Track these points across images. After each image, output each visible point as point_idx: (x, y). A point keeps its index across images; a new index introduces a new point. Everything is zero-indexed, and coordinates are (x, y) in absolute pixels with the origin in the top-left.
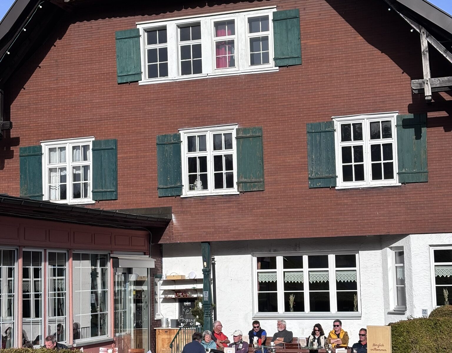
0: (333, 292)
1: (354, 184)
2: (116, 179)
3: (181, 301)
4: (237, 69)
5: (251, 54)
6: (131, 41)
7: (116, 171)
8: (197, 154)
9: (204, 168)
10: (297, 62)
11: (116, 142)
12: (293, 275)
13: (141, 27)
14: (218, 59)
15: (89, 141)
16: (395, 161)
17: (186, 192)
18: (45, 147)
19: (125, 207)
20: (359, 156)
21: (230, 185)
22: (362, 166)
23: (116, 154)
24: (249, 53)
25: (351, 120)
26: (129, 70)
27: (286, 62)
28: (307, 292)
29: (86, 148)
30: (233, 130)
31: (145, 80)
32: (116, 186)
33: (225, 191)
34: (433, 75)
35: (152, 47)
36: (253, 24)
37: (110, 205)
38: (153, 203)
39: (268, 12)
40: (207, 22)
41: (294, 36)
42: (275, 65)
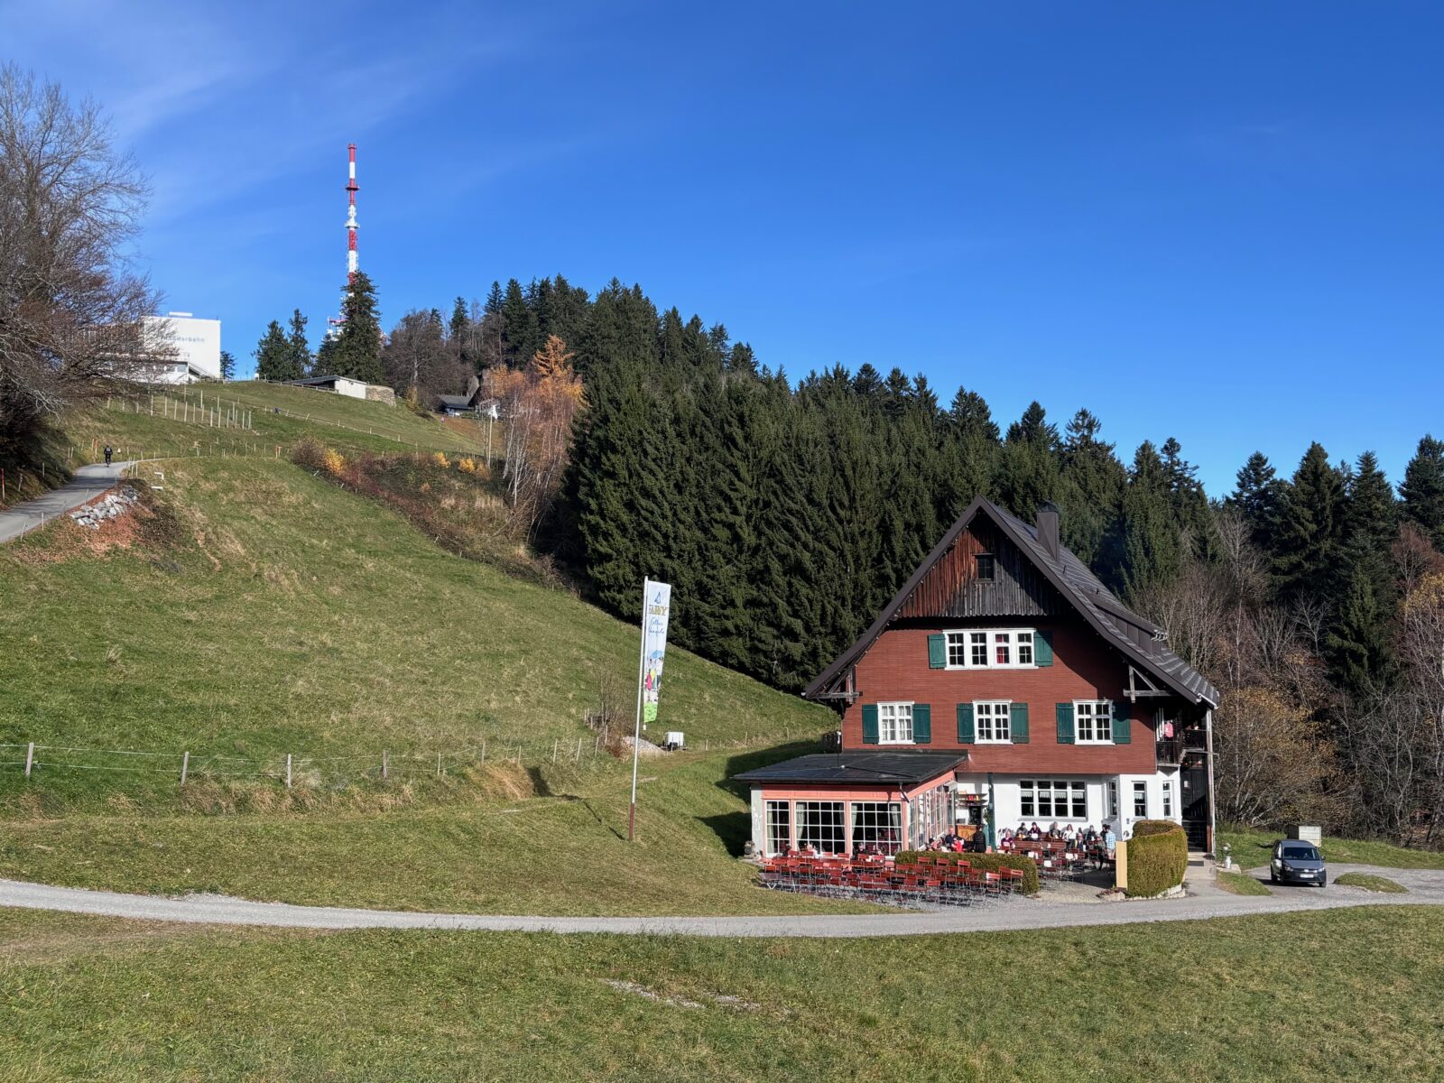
0: (1070, 805)
1: (1086, 742)
2: (929, 729)
3: (971, 808)
6: (940, 641)
7: (929, 724)
8: (985, 716)
9: (989, 726)
10: (1050, 664)
12: (1044, 793)
13: (946, 633)
14: (999, 657)
15: (911, 704)
16: (1111, 729)
17: (978, 741)
18: (880, 706)
19: (935, 748)
20: (1089, 724)
22: (1091, 731)
24: (1019, 654)
25: (1085, 702)
27: (1042, 665)
28: (1053, 804)
29: (908, 708)
30: (1008, 702)
31: (949, 667)
32: (930, 734)
33: (1003, 741)
34: (1136, 688)
35: (952, 645)
36: (1021, 638)
37: (926, 747)
38: (955, 746)
39: (1031, 631)
40: (991, 634)
41: (1048, 648)
42: (1036, 665)
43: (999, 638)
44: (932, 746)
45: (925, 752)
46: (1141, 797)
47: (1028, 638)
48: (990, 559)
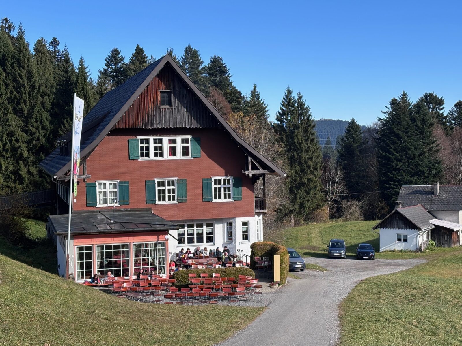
0: (205, 236)
1: (218, 200)
2: (129, 197)
4: (177, 157)
5: (183, 152)
6: (135, 143)
7: (128, 193)
8: (161, 188)
9: (164, 193)
10: (199, 156)
11: (128, 182)
12: (191, 231)
13: (139, 138)
14: (170, 153)
15: (117, 181)
16: (231, 192)
17: (158, 203)
18: (98, 183)
19: (132, 208)
20: (220, 191)
21: (174, 200)
22: (220, 194)
23: (129, 187)
24: (182, 151)
25: (217, 178)
26: (135, 154)
27: (195, 157)
28: (195, 236)
29: (115, 184)
30: (175, 179)
31: (141, 159)
32: (129, 200)
33: (172, 202)
35: (142, 145)
36: (183, 141)
37: (126, 207)
38: (144, 206)
39: (189, 137)
40: (166, 139)
41: (198, 147)
42: (192, 157)
43: (170, 141)
44: (129, 207)
45: (126, 211)
46: (245, 230)
47: (187, 141)
48: (169, 93)
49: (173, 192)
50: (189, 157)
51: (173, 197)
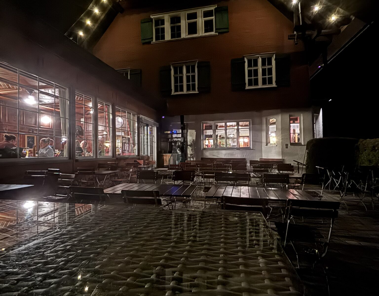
1: (253, 87)
4: (198, 34)
5: (205, 28)
9: (181, 81)
11: (141, 70)
13: (153, 17)
16: (274, 76)
17: (173, 93)
20: (256, 74)
21: (194, 89)
22: (257, 79)
23: (141, 76)
25: (253, 57)
26: (147, 36)
30: (196, 62)
33: (191, 92)
35: (157, 27)
39: (213, 8)
40: (184, 14)
42: (216, 32)
43: (189, 16)
47: (211, 13)
49: (194, 80)
50: (213, 33)
51: (194, 85)
